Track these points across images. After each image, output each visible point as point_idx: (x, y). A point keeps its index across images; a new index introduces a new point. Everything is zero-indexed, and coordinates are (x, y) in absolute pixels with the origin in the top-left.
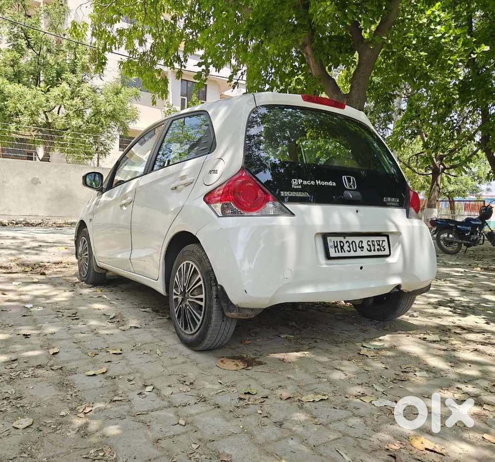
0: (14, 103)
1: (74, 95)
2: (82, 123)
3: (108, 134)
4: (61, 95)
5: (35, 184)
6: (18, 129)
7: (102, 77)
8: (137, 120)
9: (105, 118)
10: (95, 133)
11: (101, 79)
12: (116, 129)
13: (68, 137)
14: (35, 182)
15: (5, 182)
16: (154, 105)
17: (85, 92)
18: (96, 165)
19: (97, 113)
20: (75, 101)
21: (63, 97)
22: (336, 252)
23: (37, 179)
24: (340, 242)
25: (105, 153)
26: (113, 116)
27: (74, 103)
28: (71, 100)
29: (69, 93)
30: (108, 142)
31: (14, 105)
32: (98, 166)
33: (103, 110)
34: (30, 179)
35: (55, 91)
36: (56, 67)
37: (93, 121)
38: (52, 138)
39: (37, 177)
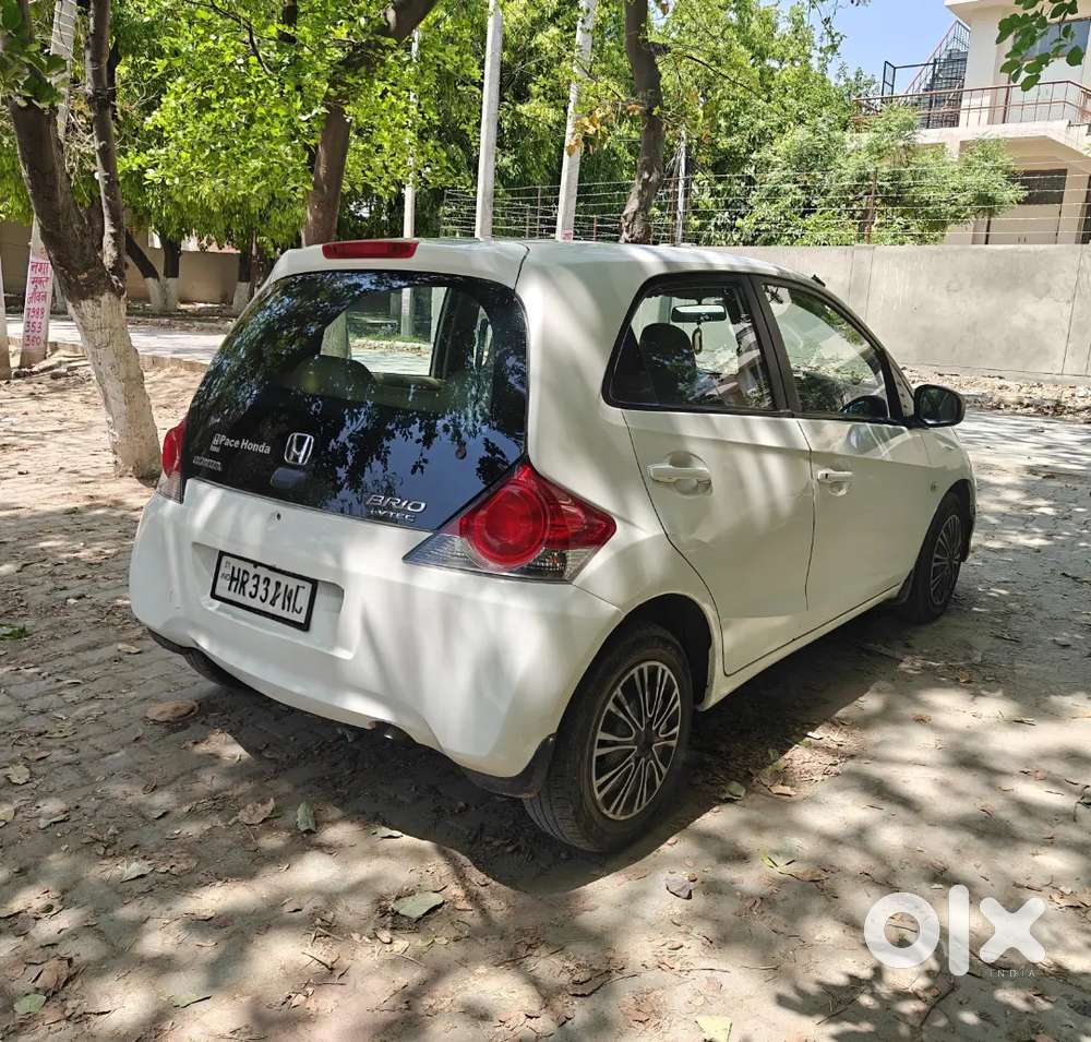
22: (229, 589)
24: (245, 572)
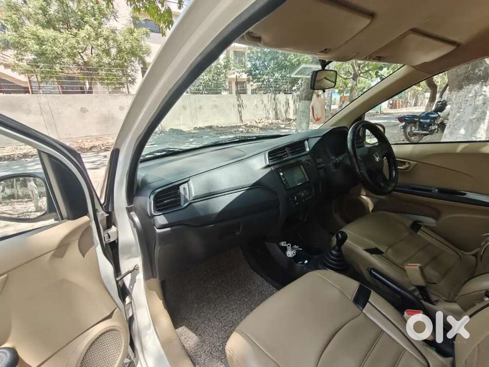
0: (51, 46)
1: (98, 36)
2: (110, 60)
3: (132, 67)
4: (87, 37)
5: (84, 112)
6: (62, 69)
7: (116, 19)
8: (150, 54)
9: (127, 54)
10: (122, 67)
11: (116, 21)
12: (137, 62)
13: (102, 73)
14: (84, 110)
15: (60, 113)
16: (164, 36)
17: (105, 33)
18: (127, 93)
19: (120, 51)
20: (99, 41)
21: (89, 39)
23: (85, 108)
25: (133, 82)
26: (133, 53)
27: (99, 43)
28: (96, 41)
29: (93, 34)
30: (134, 74)
31: (50, 48)
32: (129, 93)
33: (123, 48)
34: (79, 108)
35: (82, 33)
36: (79, 13)
37: (119, 58)
38: (91, 74)
39: (84, 106)
